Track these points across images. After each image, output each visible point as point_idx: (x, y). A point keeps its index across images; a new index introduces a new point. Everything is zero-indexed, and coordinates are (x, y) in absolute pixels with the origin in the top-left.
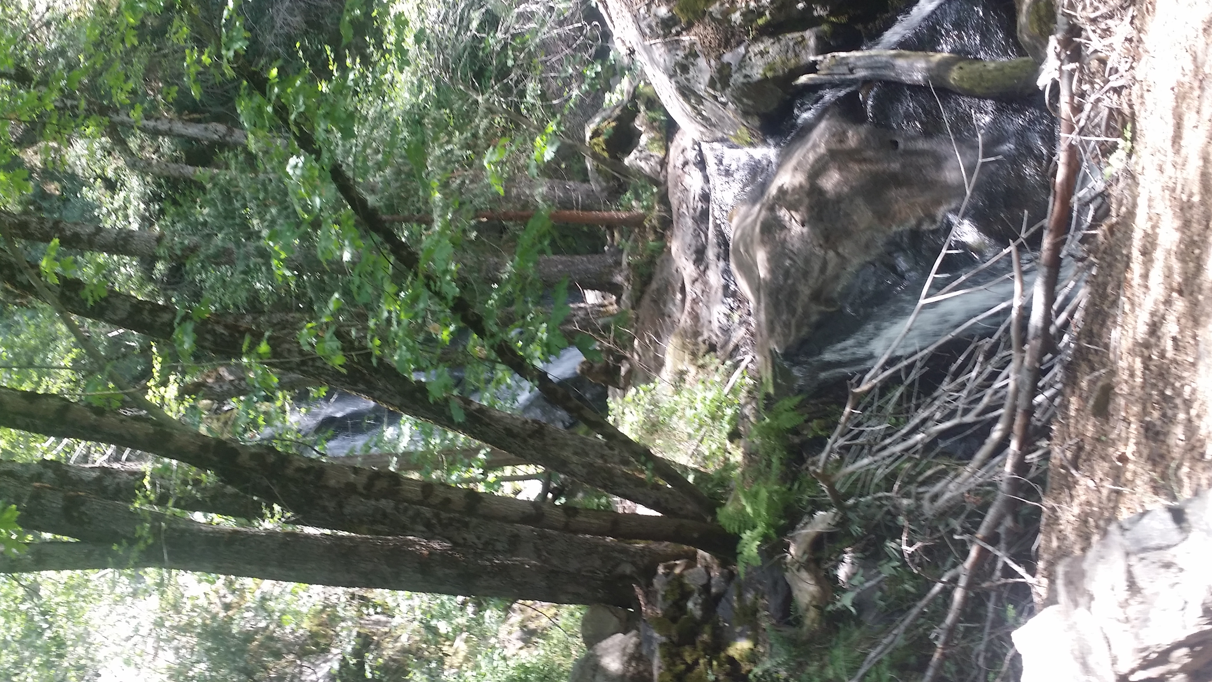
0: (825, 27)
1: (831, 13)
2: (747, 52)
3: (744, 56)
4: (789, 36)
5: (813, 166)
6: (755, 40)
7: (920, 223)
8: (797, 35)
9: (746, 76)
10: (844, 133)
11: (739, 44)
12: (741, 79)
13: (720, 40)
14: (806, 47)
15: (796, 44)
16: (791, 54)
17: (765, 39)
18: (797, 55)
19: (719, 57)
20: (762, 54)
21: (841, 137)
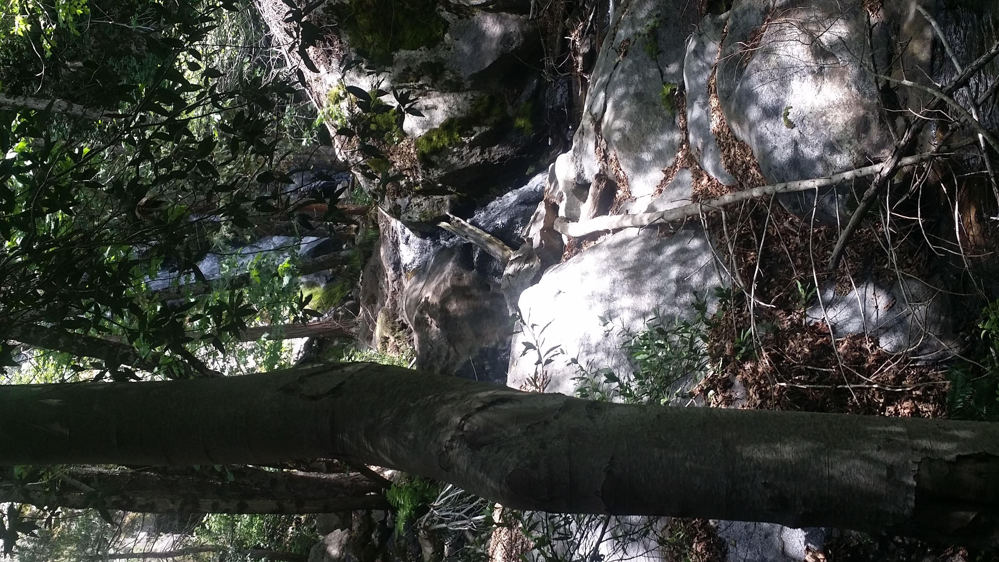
0: (454, 196)
1: (457, 191)
2: (410, 202)
3: (408, 205)
4: (434, 197)
5: (443, 294)
6: (414, 196)
7: (497, 345)
8: (439, 197)
9: (409, 217)
10: (462, 274)
11: (406, 196)
12: (406, 218)
13: (394, 190)
14: (444, 205)
15: (438, 202)
16: (435, 208)
17: (421, 196)
18: (439, 209)
19: (395, 200)
20: (419, 205)
21: (459, 277)
